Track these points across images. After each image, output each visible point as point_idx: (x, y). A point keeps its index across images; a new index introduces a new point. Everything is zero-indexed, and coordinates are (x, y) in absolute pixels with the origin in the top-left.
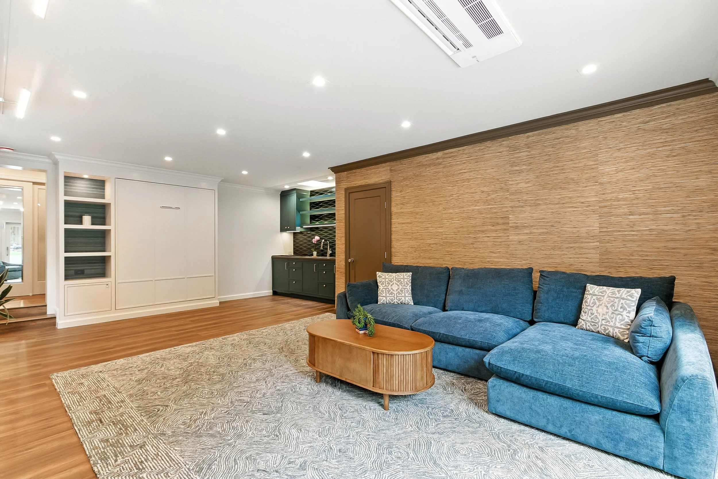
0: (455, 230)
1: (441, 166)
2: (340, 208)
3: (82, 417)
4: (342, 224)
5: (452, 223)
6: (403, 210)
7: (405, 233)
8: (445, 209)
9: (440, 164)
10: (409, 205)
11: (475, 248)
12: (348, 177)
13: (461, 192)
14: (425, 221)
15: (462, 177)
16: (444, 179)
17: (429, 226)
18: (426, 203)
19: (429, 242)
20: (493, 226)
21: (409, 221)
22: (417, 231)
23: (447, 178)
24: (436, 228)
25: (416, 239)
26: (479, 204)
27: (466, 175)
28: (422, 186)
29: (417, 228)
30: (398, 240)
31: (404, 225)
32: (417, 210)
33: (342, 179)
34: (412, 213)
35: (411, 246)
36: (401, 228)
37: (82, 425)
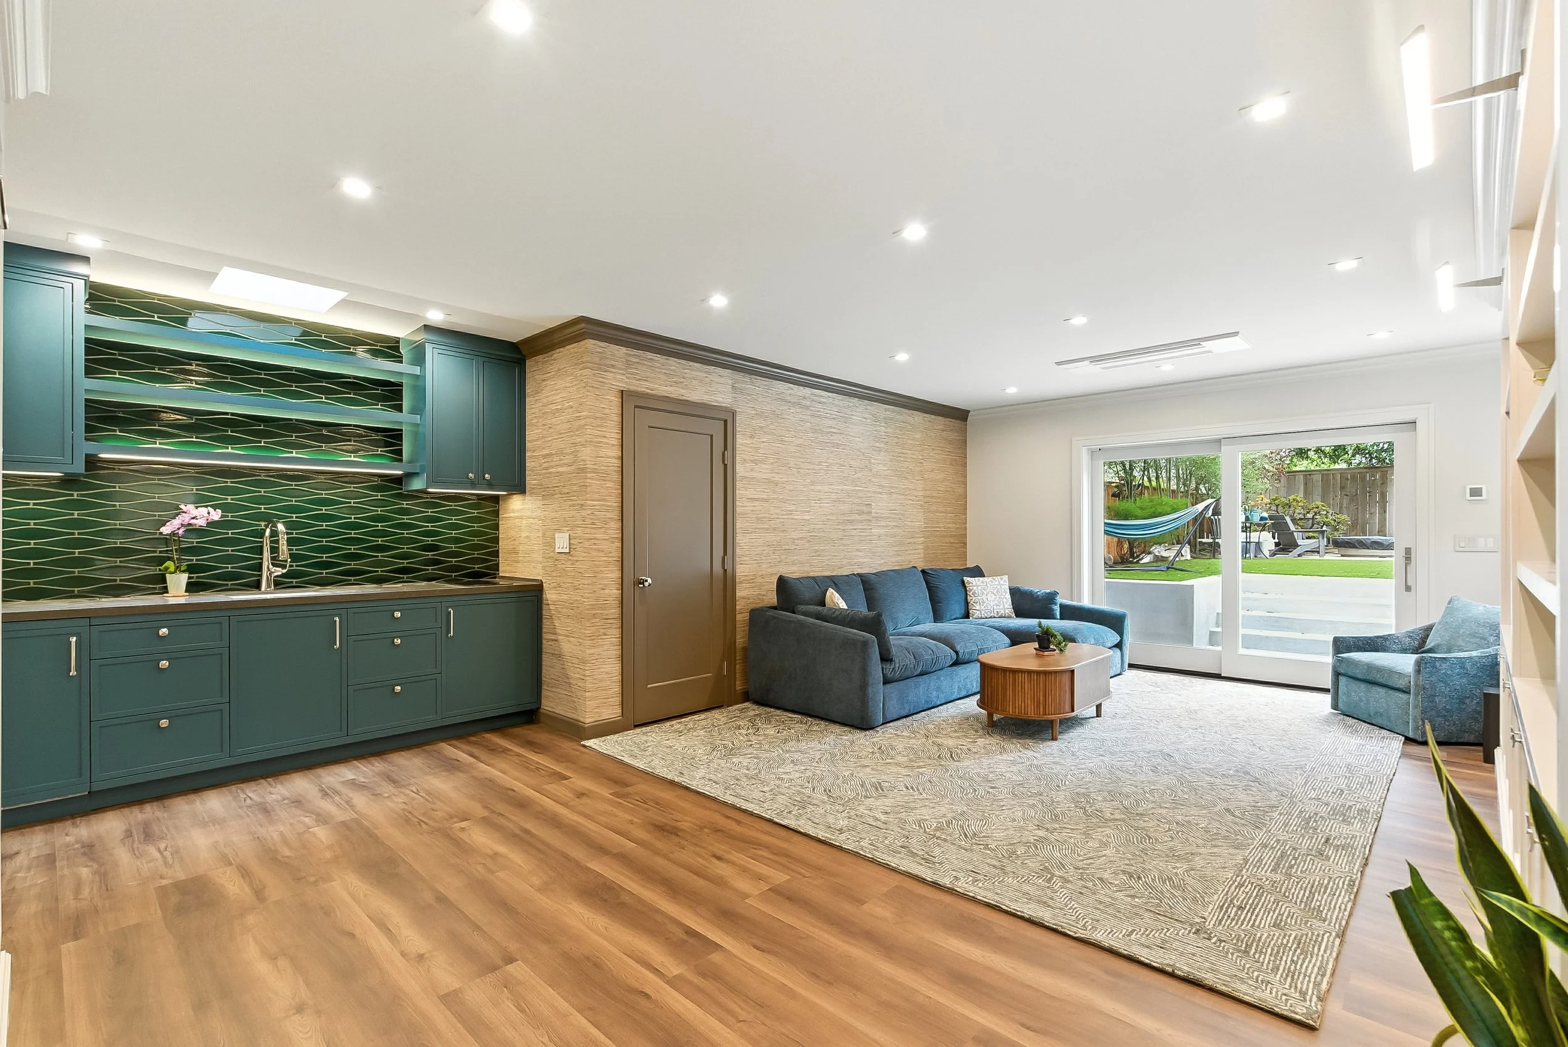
0: (824, 518)
1: (809, 413)
2: (605, 440)
3: (1346, 859)
4: (610, 484)
5: (821, 507)
6: (755, 474)
7: (758, 519)
8: (813, 483)
9: (807, 408)
10: (764, 466)
11: (845, 545)
12: (628, 364)
13: (831, 461)
14: (788, 500)
15: (832, 438)
16: (812, 435)
17: (793, 508)
18: (789, 468)
19: (795, 535)
20: (859, 515)
21: (764, 496)
22: (776, 516)
23: (816, 435)
24: (803, 512)
25: (775, 529)
26: (847, 483)
27: (835, 437)
28: (785, 436)
29: (778, 511)
30: (746, 532)
31: (757, 503)
32: (777, 478)
33: (613, 363)
34: (769, 481)
35: (767, 544)
36: (752, 508)
37: (1356, 850)
